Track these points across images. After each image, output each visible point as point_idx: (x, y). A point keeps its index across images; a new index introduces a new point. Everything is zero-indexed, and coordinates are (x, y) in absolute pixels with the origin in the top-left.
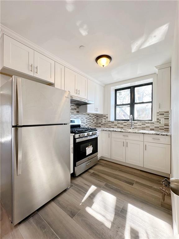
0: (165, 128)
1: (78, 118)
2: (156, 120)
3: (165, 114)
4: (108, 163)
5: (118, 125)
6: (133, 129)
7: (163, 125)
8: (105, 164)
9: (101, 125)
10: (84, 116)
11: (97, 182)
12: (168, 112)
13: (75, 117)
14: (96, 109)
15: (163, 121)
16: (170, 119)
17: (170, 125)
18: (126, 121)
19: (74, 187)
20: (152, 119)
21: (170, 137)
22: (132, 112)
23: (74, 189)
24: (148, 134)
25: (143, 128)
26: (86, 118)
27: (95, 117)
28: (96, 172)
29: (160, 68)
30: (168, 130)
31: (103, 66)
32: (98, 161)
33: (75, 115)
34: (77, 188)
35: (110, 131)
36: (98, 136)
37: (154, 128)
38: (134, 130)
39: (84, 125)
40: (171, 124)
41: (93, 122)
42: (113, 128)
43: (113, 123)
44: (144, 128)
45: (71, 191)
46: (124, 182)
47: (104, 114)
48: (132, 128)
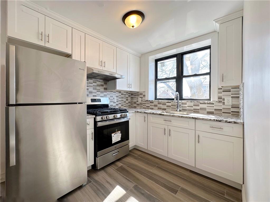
0: (232, 112)
1: (105, 96)
2: (217, 99)
3: (232, 90)
4: (143, 155)
5: (158, 105)
6: (180, 111)
7: (230, 107)
8: (139, 156)
9: (136, 106)
10: (114, 93)
11: (124, 181)
12: (237, 87)
13: (102, 95)
14: (129, 86)
15: (229, 101)
16: (241, 97)
17: (241, 106)
18: (169, 101)
19: (93, 183)
20: (210, 98)
21: (242, 126)
22: (179, 89)
23: (91, 187)
24: (203, 119)
25: (195, 111)
26: (117, 96)
27: (129, 95)
28: (125, 166)
29: (223, 21)
30: (239, 115)
31: (133, 27)
32: (130, 151)
33: (102, 92)
34: (96, 186)
35: (146, 113)
36: (130, 119)
37: (214, 111)
38: (181, 113)
39: (114, 105)
40: (243, 106)
41: (126, 101)
42: (152, 109)
43: (152, 102)
44: (198, 111)
45: (88, 189)
46: (162, 187)
47: (141, 91)
48: (178, 110)
